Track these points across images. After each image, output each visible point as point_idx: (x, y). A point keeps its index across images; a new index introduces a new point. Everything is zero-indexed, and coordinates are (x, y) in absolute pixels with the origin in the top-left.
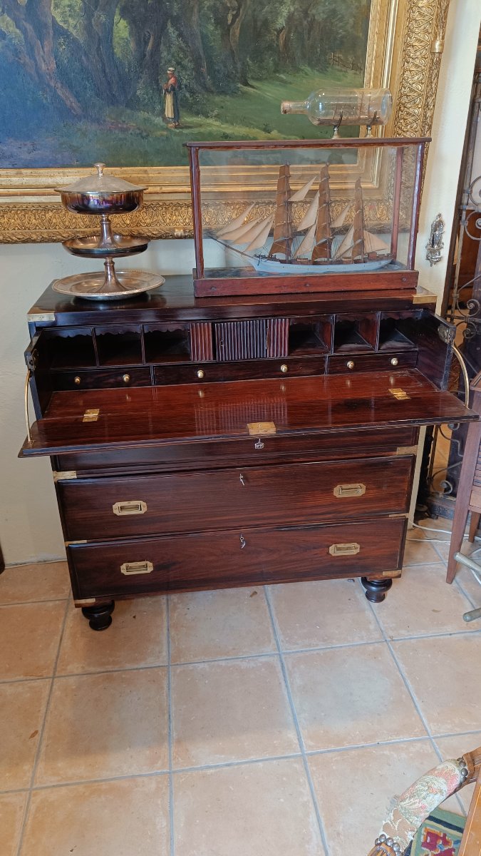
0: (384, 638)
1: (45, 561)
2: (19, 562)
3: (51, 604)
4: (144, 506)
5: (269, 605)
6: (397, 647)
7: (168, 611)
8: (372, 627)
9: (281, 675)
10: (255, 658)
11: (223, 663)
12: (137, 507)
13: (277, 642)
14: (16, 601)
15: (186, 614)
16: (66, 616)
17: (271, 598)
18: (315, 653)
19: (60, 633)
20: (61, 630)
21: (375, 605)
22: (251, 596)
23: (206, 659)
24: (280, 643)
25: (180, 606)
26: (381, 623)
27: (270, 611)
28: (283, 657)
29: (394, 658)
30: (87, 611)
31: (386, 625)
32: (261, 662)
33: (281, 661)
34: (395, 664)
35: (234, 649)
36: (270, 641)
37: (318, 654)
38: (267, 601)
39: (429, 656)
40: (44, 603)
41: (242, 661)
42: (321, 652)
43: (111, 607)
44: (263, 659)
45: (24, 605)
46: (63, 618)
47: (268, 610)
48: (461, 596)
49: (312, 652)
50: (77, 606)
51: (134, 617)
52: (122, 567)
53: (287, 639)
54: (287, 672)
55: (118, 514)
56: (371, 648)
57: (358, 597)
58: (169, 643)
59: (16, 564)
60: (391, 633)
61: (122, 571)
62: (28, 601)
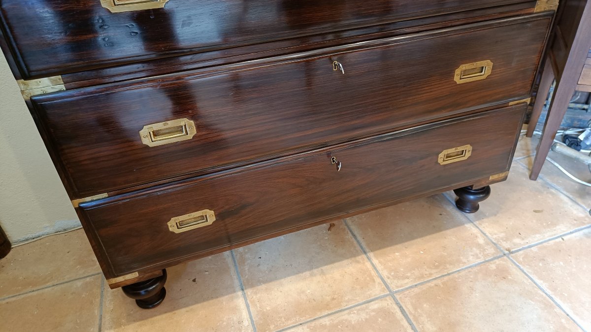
0: (502, 251)
1: (65, 230)
2: (30, 236)
3: (79, 283)
4: (190, 126)
5: (354, 236)
6: (521, 259)
7: (235, 265)
8: (481, 241)
9: (405, 323)
10: (364, 306)
11: (326, 321)
12: (179, 129)
13: (382, 279)
14: (30, 289)
15: (259, 265)
16: (102, 296)
17: (353, 227)
18: (432, 284)
19: (97, 322)
20: (98, 318)
21: (471, 216)
22: (329, 229)
23: (303, 320)
24: (388, 281)
25: (247, 256)
26: (488, 234)
27: (358, 242)
28: (397, 297)
29: (527, 275)
30: (130, 290)
31: (495, 236)
32: (373, 311)
33: (397, 304)
34: (530, 281)
35: (333, 299)
36: (374, 281)
37: (436, 285)
38: (351, 231)
39: (562, 263)
40: (69, 284)
41: (349, 314)
42: (439, 282)
43: (163, 278)
44: (375, 306)
45: (40, 292)
46: (98, 300)
47: (355, 242)
48: (553, 190)
49: (429, 284)
50: (113, 286)
51: (194, 281)
52: (169, 224)
53: (393, 274)
54: (411, 317)
55: (151, 145)
56: (493, 266)
57: (448, 209)
58: (248, 306)
59: (27, 240)
60: (506, 245)
61: (171, 229)
62: (48, 284)
